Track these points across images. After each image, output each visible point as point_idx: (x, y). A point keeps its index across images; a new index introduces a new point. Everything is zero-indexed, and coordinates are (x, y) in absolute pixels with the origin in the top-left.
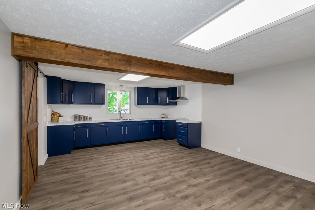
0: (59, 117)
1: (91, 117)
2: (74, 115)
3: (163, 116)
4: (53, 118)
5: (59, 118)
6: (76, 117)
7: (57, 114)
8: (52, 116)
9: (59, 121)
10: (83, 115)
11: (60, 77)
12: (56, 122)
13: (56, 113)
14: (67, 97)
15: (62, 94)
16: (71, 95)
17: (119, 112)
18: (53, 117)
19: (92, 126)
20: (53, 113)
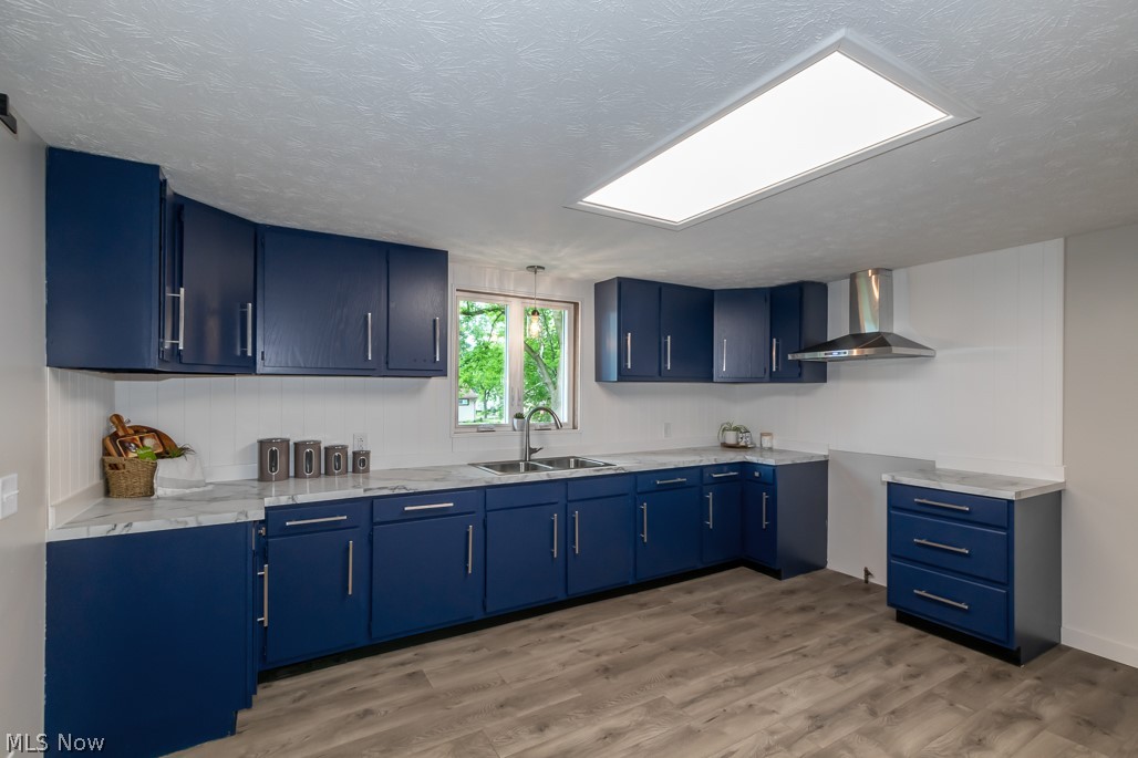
0: (162, 463)
1: (367, 454)
2: (262, 443)
3: (731, 438)
4: (115, 467)
5: (155, 467)
6: (273, 454)
7: (149, 442)
8: (106, 452)
9: (160, 491)
10: (317, 444)
11: (156, 169)
12: (133, 496)
13: (138, 430)
14: (213, 326)
15: (176, 301)
16: (244, 315)
17: (519, 416)
18: (115, 459)
19: (376, 519)
20: (114, 436)
